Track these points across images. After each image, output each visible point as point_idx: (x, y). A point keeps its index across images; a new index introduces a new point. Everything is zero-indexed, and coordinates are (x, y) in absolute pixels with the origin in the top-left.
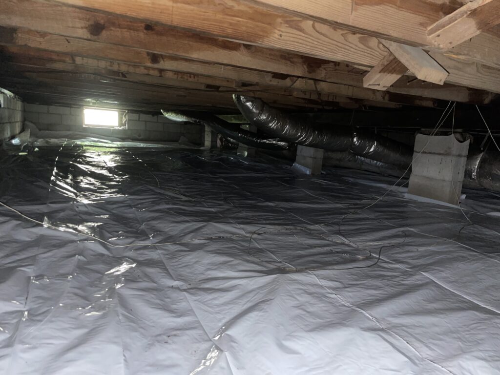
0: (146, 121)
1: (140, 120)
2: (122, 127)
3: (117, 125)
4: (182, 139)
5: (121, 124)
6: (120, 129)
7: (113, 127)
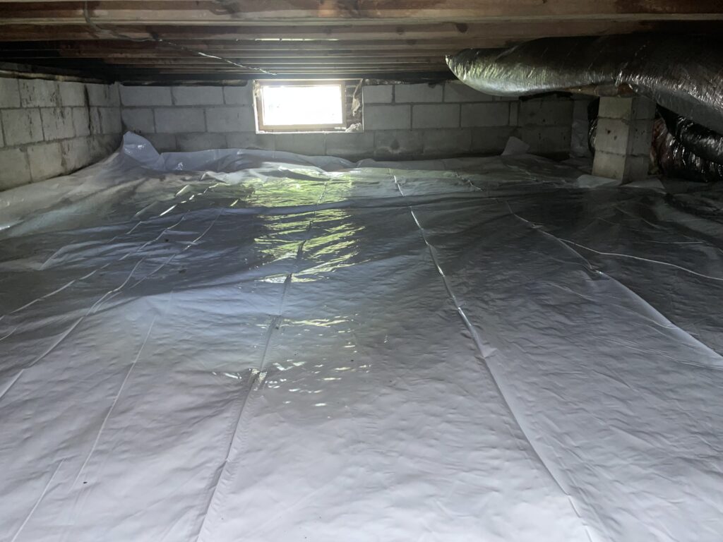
0: (412, 104)
1: (397, 101)
2: (353, 126)
3: (340, 121)
4: (513, 146)
5: (349, 119)
6: (348, 131)
7: (331, 128)
